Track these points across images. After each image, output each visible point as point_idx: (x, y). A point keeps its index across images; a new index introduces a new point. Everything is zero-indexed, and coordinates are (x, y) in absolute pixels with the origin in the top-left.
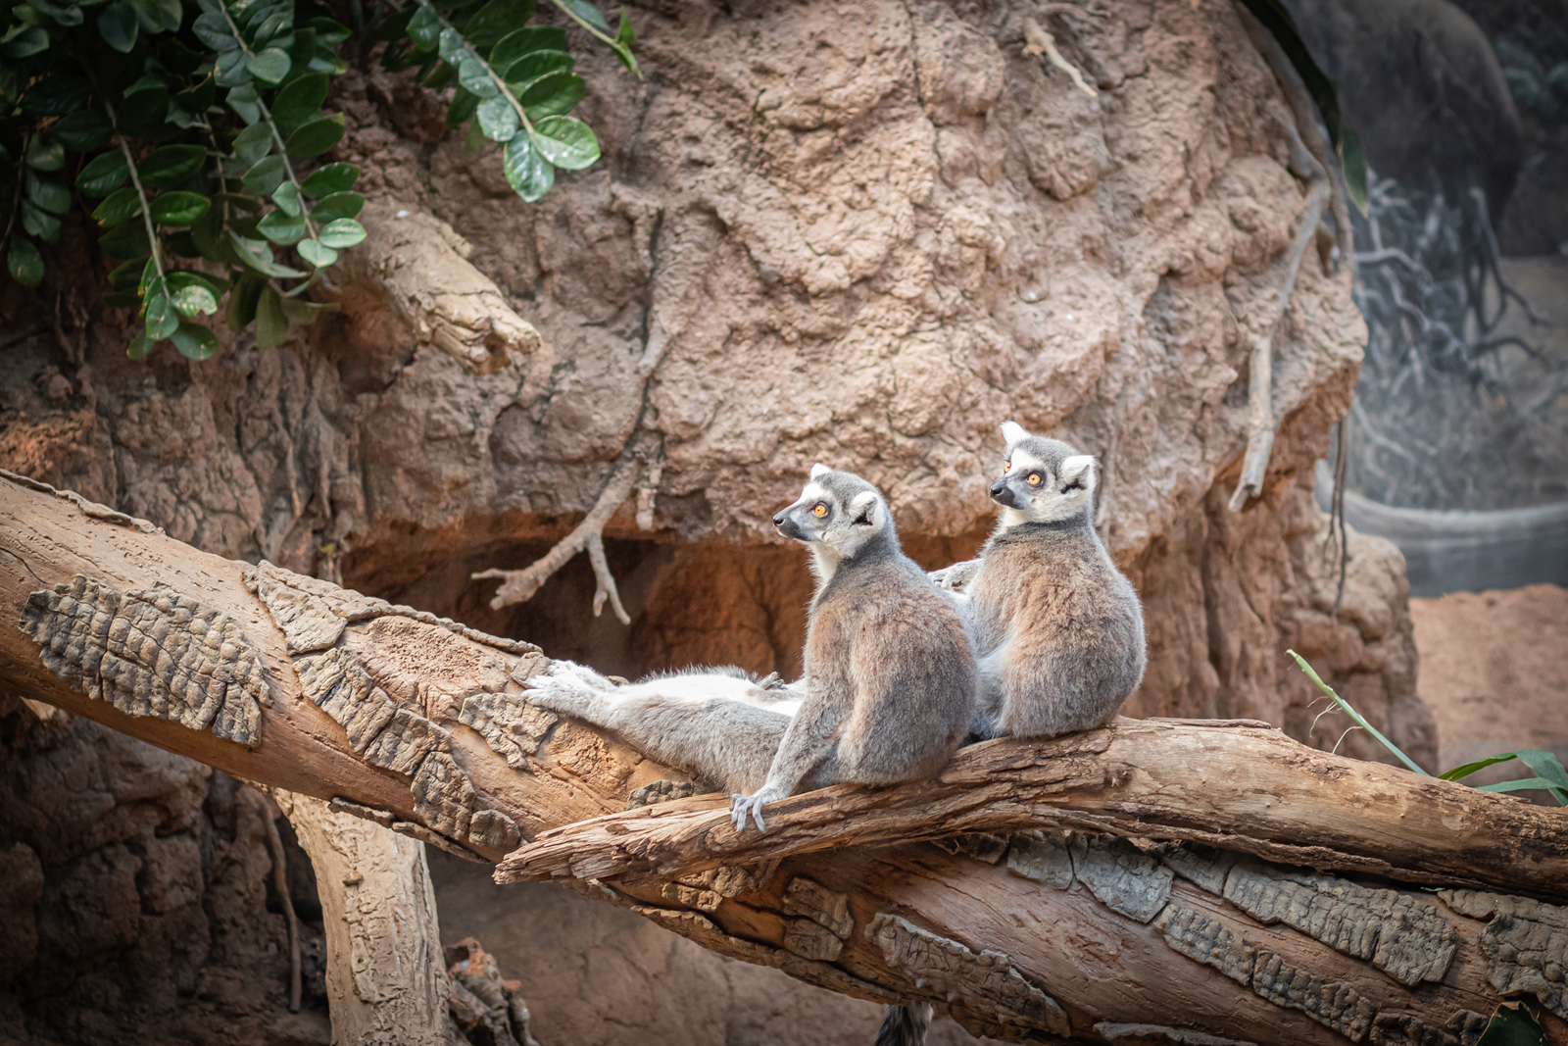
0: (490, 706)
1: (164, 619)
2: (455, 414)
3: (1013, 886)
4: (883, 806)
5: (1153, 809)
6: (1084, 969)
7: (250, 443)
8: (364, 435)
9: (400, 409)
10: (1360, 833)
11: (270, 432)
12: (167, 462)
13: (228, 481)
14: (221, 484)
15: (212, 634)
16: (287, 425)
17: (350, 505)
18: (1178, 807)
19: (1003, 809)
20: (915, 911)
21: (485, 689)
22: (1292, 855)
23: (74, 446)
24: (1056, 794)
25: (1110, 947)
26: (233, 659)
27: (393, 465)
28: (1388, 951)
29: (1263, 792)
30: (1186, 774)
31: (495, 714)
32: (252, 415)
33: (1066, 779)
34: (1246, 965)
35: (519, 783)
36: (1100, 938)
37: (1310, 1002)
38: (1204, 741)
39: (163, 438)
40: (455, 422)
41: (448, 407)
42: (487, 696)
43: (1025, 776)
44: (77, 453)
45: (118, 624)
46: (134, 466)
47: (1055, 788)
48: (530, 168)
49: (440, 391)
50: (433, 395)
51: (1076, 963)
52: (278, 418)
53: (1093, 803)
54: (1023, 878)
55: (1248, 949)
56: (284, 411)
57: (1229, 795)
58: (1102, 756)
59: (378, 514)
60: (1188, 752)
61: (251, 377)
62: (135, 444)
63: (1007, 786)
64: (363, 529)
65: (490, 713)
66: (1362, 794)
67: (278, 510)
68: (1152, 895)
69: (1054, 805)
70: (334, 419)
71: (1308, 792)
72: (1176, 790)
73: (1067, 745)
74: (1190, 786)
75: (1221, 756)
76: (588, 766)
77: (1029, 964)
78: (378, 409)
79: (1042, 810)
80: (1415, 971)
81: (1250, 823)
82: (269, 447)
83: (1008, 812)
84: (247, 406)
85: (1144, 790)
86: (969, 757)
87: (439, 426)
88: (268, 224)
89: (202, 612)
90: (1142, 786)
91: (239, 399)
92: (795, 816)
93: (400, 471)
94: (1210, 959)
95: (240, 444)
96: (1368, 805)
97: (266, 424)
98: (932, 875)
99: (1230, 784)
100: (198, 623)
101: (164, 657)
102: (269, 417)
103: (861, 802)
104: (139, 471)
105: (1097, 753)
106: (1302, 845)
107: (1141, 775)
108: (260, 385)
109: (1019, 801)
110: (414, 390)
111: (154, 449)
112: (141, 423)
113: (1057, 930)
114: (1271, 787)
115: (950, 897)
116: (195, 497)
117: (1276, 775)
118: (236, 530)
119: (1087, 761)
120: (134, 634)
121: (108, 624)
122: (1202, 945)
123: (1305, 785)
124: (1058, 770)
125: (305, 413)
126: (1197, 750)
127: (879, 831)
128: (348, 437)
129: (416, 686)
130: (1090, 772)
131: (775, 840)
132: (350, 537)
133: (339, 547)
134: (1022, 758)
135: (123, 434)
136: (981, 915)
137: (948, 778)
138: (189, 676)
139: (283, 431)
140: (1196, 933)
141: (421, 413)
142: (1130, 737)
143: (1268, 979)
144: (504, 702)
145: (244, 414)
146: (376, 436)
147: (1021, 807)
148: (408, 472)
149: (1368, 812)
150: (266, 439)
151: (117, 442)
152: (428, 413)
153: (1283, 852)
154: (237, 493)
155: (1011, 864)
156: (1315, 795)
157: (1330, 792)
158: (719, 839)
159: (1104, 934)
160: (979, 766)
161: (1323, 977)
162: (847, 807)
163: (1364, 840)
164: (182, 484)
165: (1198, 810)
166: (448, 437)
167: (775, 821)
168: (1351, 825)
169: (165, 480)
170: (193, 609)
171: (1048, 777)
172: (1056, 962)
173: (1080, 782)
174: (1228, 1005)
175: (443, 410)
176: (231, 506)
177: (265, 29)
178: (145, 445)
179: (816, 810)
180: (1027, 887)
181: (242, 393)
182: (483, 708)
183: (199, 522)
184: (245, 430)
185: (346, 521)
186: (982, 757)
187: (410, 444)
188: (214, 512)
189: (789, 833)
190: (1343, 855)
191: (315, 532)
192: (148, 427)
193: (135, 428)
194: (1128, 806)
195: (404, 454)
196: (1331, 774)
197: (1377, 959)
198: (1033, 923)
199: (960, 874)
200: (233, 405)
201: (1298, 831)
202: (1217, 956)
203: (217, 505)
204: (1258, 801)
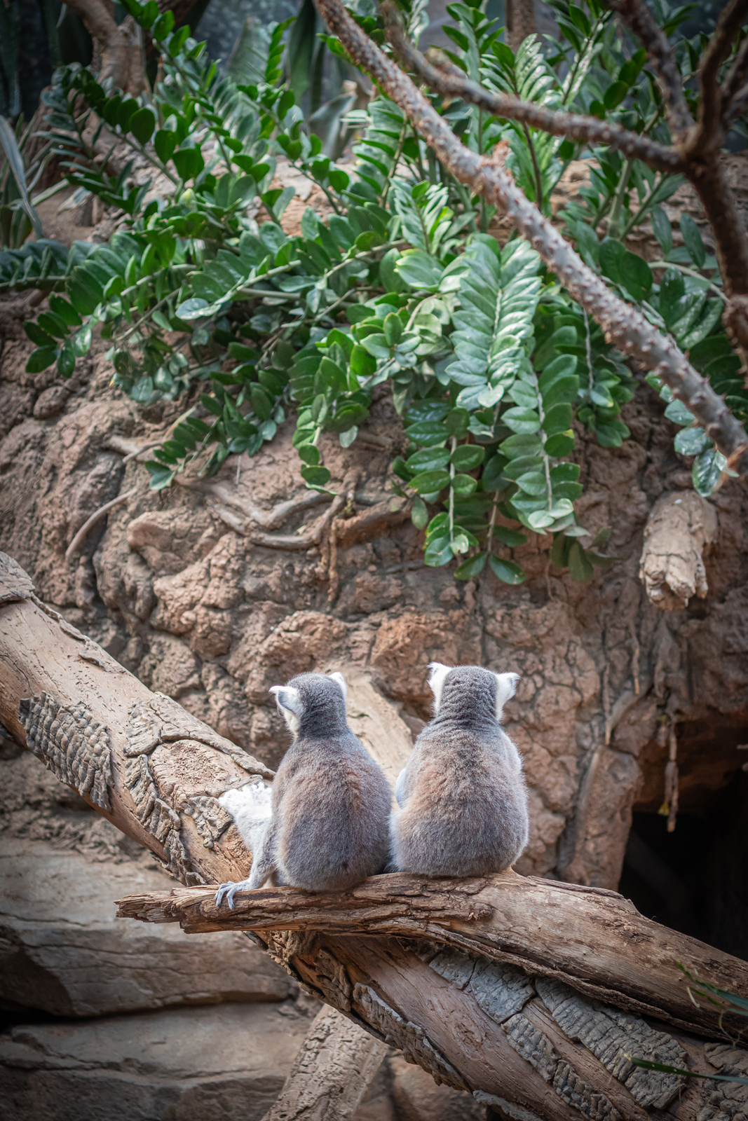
0: (203, 805)
1: (75, 724)
2: (741, 638)
3: (434, 980)
4: (321, 907)
5: (509, 942)
6: (464, 1048)
7: (610, 644)
8: (689, 646)
9: (710, 632)
10: (648, 986)
11: (626, 638)
12: (520, 649)
13: (571, 666)
14: (565, 667)
15: (93, 737)
16: (638, 636)
17: (677, 691)
18: (525, 943)
19: (404, 923)
20: (379, 987)
21: (207, 794)
22: (598, 994)
23: (436, 631)
24: (440, 918)
25: (477, 1037)
26: (98, 755)
27: (704, 668)
28: (636, 1078)
29: (581, 943)
30: (529, 920)
31: (205, 810)
32: (614, 626)
33: (443, 909)
34: (550, 1068)
35: (209, 857)
36: (472, 1028)
37: (584, 1104)
38: (550, 898)
39: (516, 633)
40: (738, 643)
41: (737, 633)
42: (204, 798)
43: (415, 902)
44: (437, 636)
45: (54, 724)
46: (495, 648)
47: (438, 914)
48: (708, 474)
49: (735, 622)
50: (731, 624)
51: (459, 1044)
52: (633, 630)
53: (468, 930)
54: (440, 976)
55: (554, 1057)
56: (638, 626)
57: (557, 940)
58: (474, 897)
59: (696, 699)
60: (535, 904)
61: (616, 601)
62: (497, 634)
63: (404, 907)
64: (687, 709)
65: (202, 809)
66: (653, 958)
67: (626, 689)
68: (510, 1004)
69: (442, 926)
70: (675, 634)
71: (614, 949)
72: (521, 930)
73: (446, 886)
74: (530, 929)
75: (556, 911)
76: (239, 853)
77: (436, 1038)
78: (699, 631)
79: (433, 928)
80: (648, 1098)
81: (573, 964)
82: (624, 648)
83: (409, 926)
84: (611, 619)
85: (502, 927)
86: (378, 881)
87: (730, 646)
88: (517, 499)
89: (92, 723)
90: (500, 923)
91: (607, 615)
92: (257, 903)
93: (707, 672)
94: (531, 1059)
95: (604, 643)
96: (655, 967)
97: (623, 633)
98: (392, 963)
99: (559, 932)
100: (88, 729)
101: (70, 747)
102: (627, 628)
103: (301, 901)
104: (499, 653)
105: (469, 894)
106: (608, 987)
107: (499, 915)
108: (621, 607)
109: (416, 919)
110: (721, 620)
111: (510, 640)
112: (502, 622)
113: (452, 1017)
114: (588, 940)
115: (398, 981)
116: (539, 673)
117: (595, 933)
118: (569, 698)
119: (460, 898)
120: (60, 731)
121: (50, 723)
122: (527, 1048)
123: (612, 943)
124: (438, 901)
125: (656, 628)
126: (542, 904)
127: (322, 924)
128: (680, 646)
129: (173, 785)
130: (461, 907)
131: (246, 916)
132: (678, 712)
133: (669, 718)
134: (411, 888)
135: (490, 627)
136: (413, 997)
137: (358, 894)
138: (80, 761)
139: (635, 638)
140: (526, 1038)
141: (721, 635)
142: (500, 887)
143: (562, 1081)
144: (212, 803)
145: (609, 624)
146: (695, 647)
147: (416, 924)
148: (712, 673)
149: (654, 971)
150: (623, 642)
151: (485, 632)
152: (725, 636)
153: (592, 990)
154: (576, 674)
155: (432, 965)
156: (618, 952)
157: (630, 951)
158: (206, 909)
159: (476, 1024)
160: (380, 889)
161: (596, 1088)
162: (292, 903)
163: (653, 992)
164: (528, 663)
165: (538, 948)
166: (734, 653)
167: (243, 903)
168: (642, 979)
169: (517, 660)
170: (89, 720)
171: (431, 906)
172: (448, 1039)
173: (453, 913)
174: (542, 1096)
175: (734, 635)
176: (568, 681)
177: (498, 373)
178: (505, 636)
179: (272, 900)
180: (442, 983)
181: (610, 611)
182: (199, 805)
183: (538, 689)
184: (608, 635)
185: (674, 702)
186: (383, 885)
187: (712, 656)
188: (553, 684)
189: (256, 913)
190: (634, 1001)
191: (659, 707)
192: (506, 625)
193: (498, 625)
194: (491, 936)
195: (708, 662)
196: (635, 939)
197: (629, 1082)
198: (439, 1009)
199: (407, 966)
200: (601, 618)
201: (607, 977)
202: (534, 1057)
203: (555, 680)
204: (578, 949)
